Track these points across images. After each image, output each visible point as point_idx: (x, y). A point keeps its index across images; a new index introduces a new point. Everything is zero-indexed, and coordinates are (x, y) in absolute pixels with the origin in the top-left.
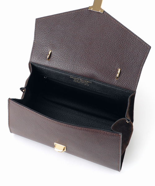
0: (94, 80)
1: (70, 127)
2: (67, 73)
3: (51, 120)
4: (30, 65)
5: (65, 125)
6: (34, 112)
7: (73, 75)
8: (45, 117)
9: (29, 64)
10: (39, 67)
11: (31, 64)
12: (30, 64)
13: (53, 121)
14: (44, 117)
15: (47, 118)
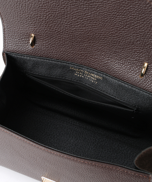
0: (106, 75)
1: (65, 158)
2: (64, 63)
3: (35, 144)
4: (5, 56)
5: (58, 153)
6: (7, 131)
7: (74, 65)
8: (26, 140)
9: (3, 54)
10: (20, 58)
11: (7, 54)
12: (5, 54)
13: (37, 146)
14: (24, 139)
15: (28, 141)
